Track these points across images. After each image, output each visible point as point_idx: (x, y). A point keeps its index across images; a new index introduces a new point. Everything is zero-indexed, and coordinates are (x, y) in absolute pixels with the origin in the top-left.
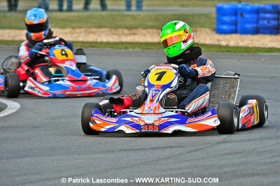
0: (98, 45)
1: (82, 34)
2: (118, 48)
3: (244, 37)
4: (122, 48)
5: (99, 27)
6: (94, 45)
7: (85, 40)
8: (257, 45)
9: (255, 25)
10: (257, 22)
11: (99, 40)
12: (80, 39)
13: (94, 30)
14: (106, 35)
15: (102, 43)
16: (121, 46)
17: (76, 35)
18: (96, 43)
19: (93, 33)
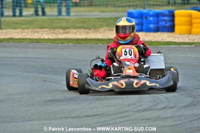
0: (41, 41)
1: (29, 33)
2: (57, 43)
3: (148, 34)
4: (59, 43)
5: (42, 28)
6: (38, 41)
7: (32, 37)
8: (158, 40)
9: (156, 25)
10: (158, 23)
11: (42, 37)
12: (28, 37)
13: (38, 30)
14: (47, 34)
15: (44, 39)
16: (58, 42)
17: (25, 34)
18: (40, 39)
19: (37, 32)
